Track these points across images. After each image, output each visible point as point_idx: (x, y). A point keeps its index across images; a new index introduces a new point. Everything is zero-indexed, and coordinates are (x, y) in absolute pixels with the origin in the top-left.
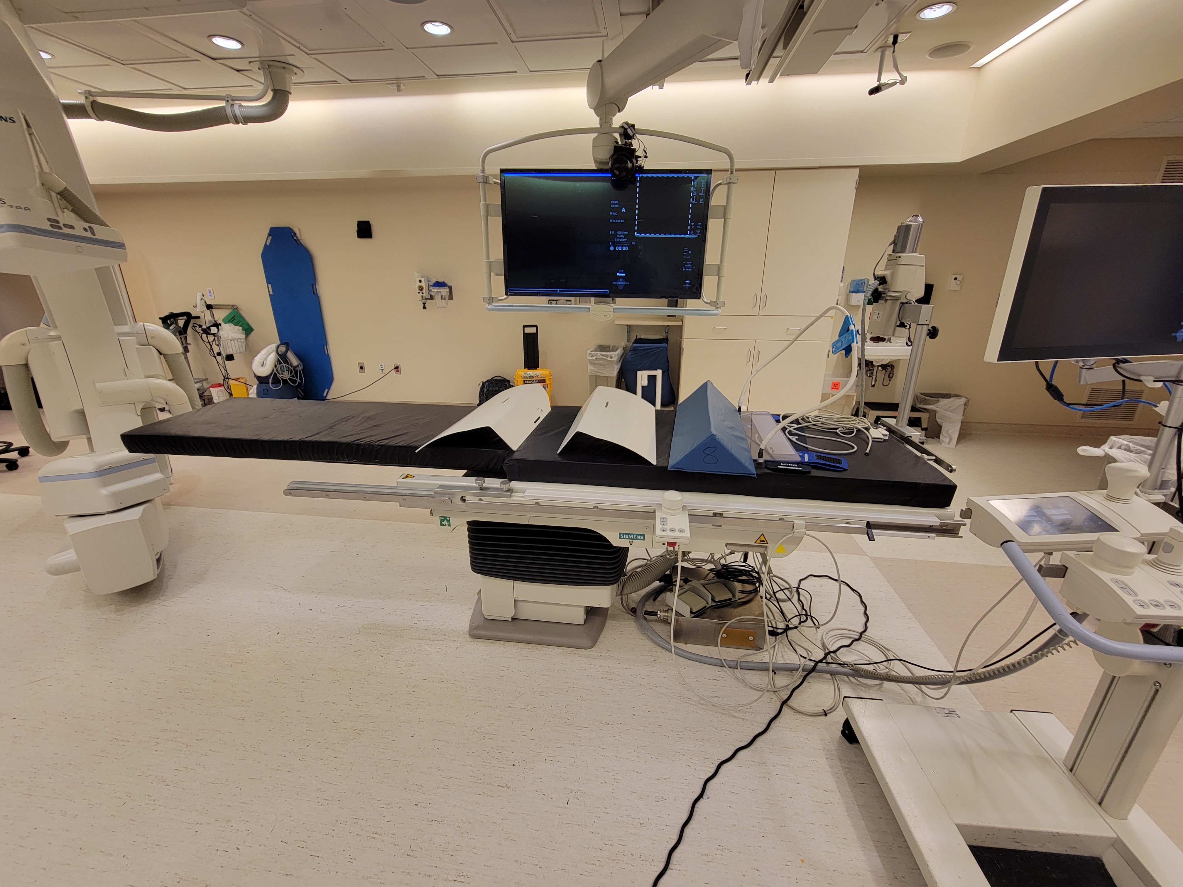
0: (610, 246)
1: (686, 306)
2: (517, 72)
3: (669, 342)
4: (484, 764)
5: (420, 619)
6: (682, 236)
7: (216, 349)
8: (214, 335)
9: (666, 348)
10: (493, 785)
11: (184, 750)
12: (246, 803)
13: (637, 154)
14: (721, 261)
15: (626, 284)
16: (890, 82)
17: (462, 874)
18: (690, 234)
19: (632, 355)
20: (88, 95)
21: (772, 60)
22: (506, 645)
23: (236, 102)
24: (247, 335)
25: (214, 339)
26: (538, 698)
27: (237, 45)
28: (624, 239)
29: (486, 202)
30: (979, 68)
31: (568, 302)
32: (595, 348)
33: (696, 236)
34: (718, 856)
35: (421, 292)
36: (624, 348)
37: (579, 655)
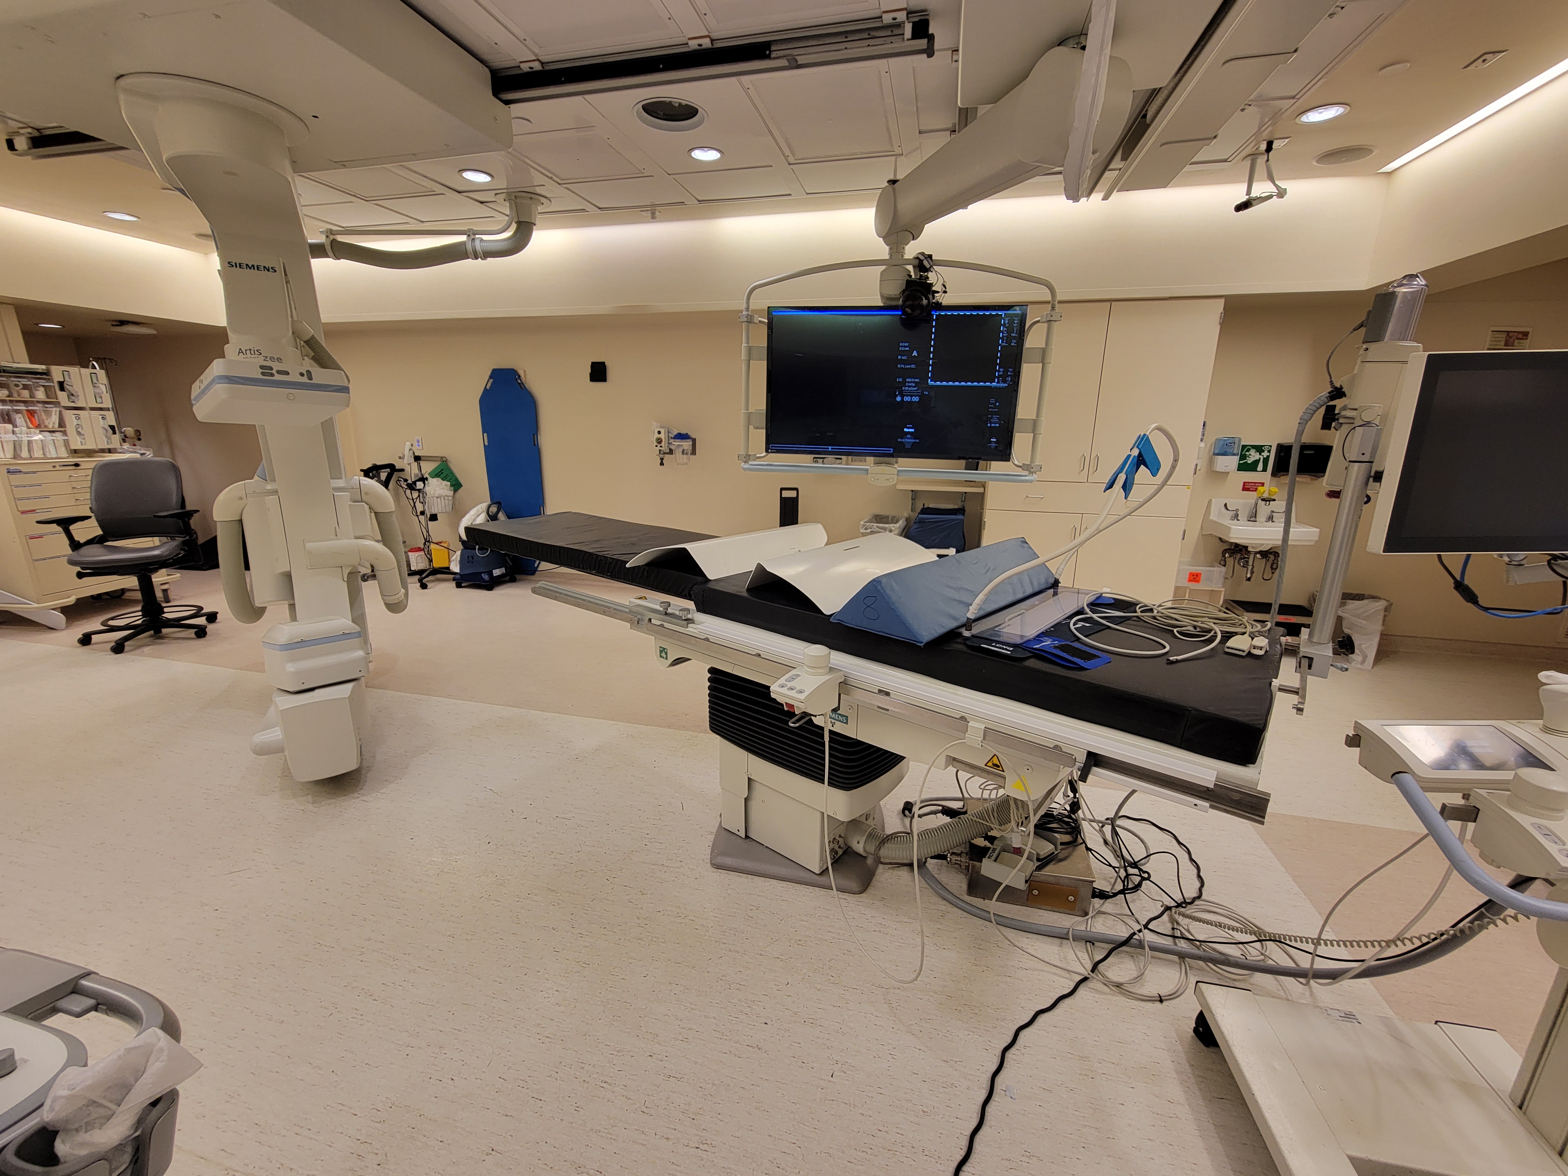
0: (897, 395)
1: (990, 468)
2: (791, 195)
3: (966, 514)
4: (730, 1018)
5: (651, 840)
6: (988, 384)
7: (420, 507)
8: (419, 490)
9: (963, 520)
10: (741, 1044)
11: (391, 963)
12: (459, 1030)
13: (934, 289)
14: (1038, 415)
15: (914, 442)
16: (1263, 195)
17: (706, 1142)
18: (998, 382)
19: (917, 528)
20: (328, 234)
21: (1107, 174)
22: (755, 880)
23: (477, 236)
24: (455, 491)
25: (419, 496)
26: (795, 947)
27: (486, 178)
28: (914, 387)
29: (748, 344)
30: (1389, 174)
31: (838, 461)
32: (870, 519)
33: (1006, 385)
34: (1024, 1164)
35: (659, 446)
36: (907, 520)
37: (845, 901)
